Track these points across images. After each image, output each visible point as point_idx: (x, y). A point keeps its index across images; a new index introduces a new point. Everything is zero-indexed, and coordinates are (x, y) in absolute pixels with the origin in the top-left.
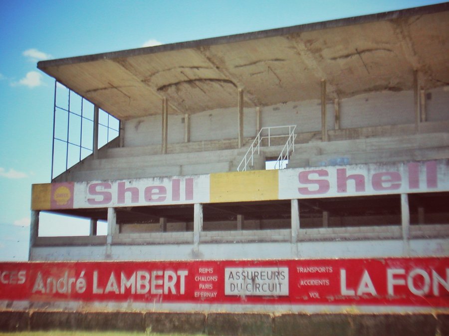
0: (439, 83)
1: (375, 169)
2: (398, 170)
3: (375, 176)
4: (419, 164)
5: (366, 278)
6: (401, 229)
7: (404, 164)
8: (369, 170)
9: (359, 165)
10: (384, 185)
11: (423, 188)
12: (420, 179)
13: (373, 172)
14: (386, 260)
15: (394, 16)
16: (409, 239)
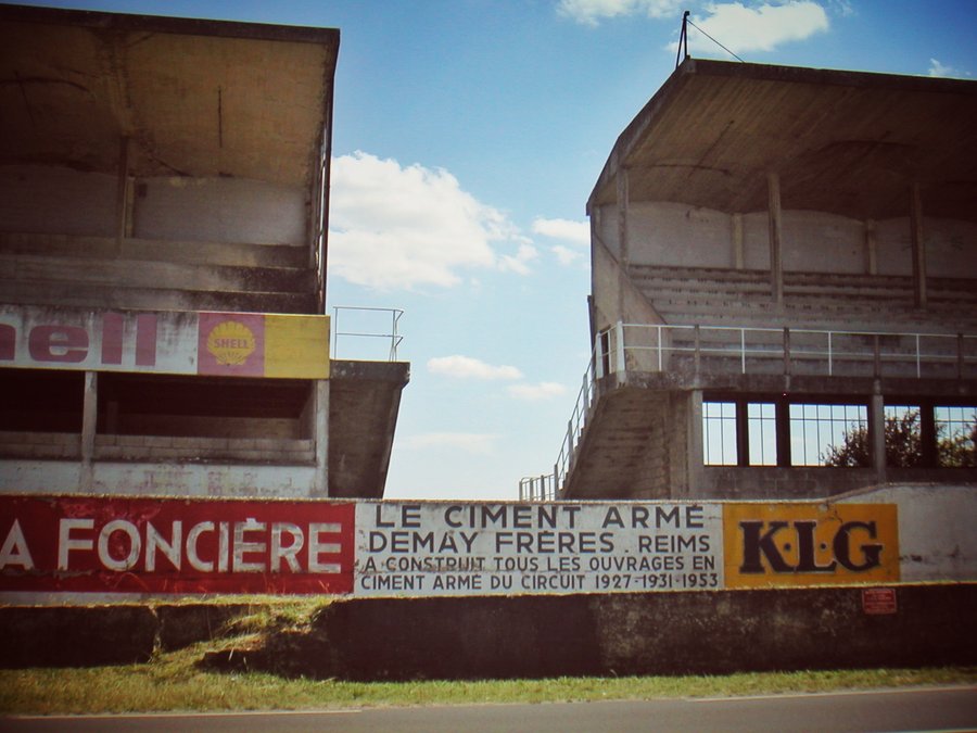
0: (163, 168)
1: (38, 318)
2: (83, 324)
3: (35, 331)
4: (124, 316)
5: (16, 535)
6: (80, 440)
7: (95, 313)
8: (25, 319)
9: (6, 306)
10: (55, 351)
11: (128, 364)
12: (124, 345)
13: (32, 323)
14: (58, 499)
15: (102, 24)
16: (93, 461)
